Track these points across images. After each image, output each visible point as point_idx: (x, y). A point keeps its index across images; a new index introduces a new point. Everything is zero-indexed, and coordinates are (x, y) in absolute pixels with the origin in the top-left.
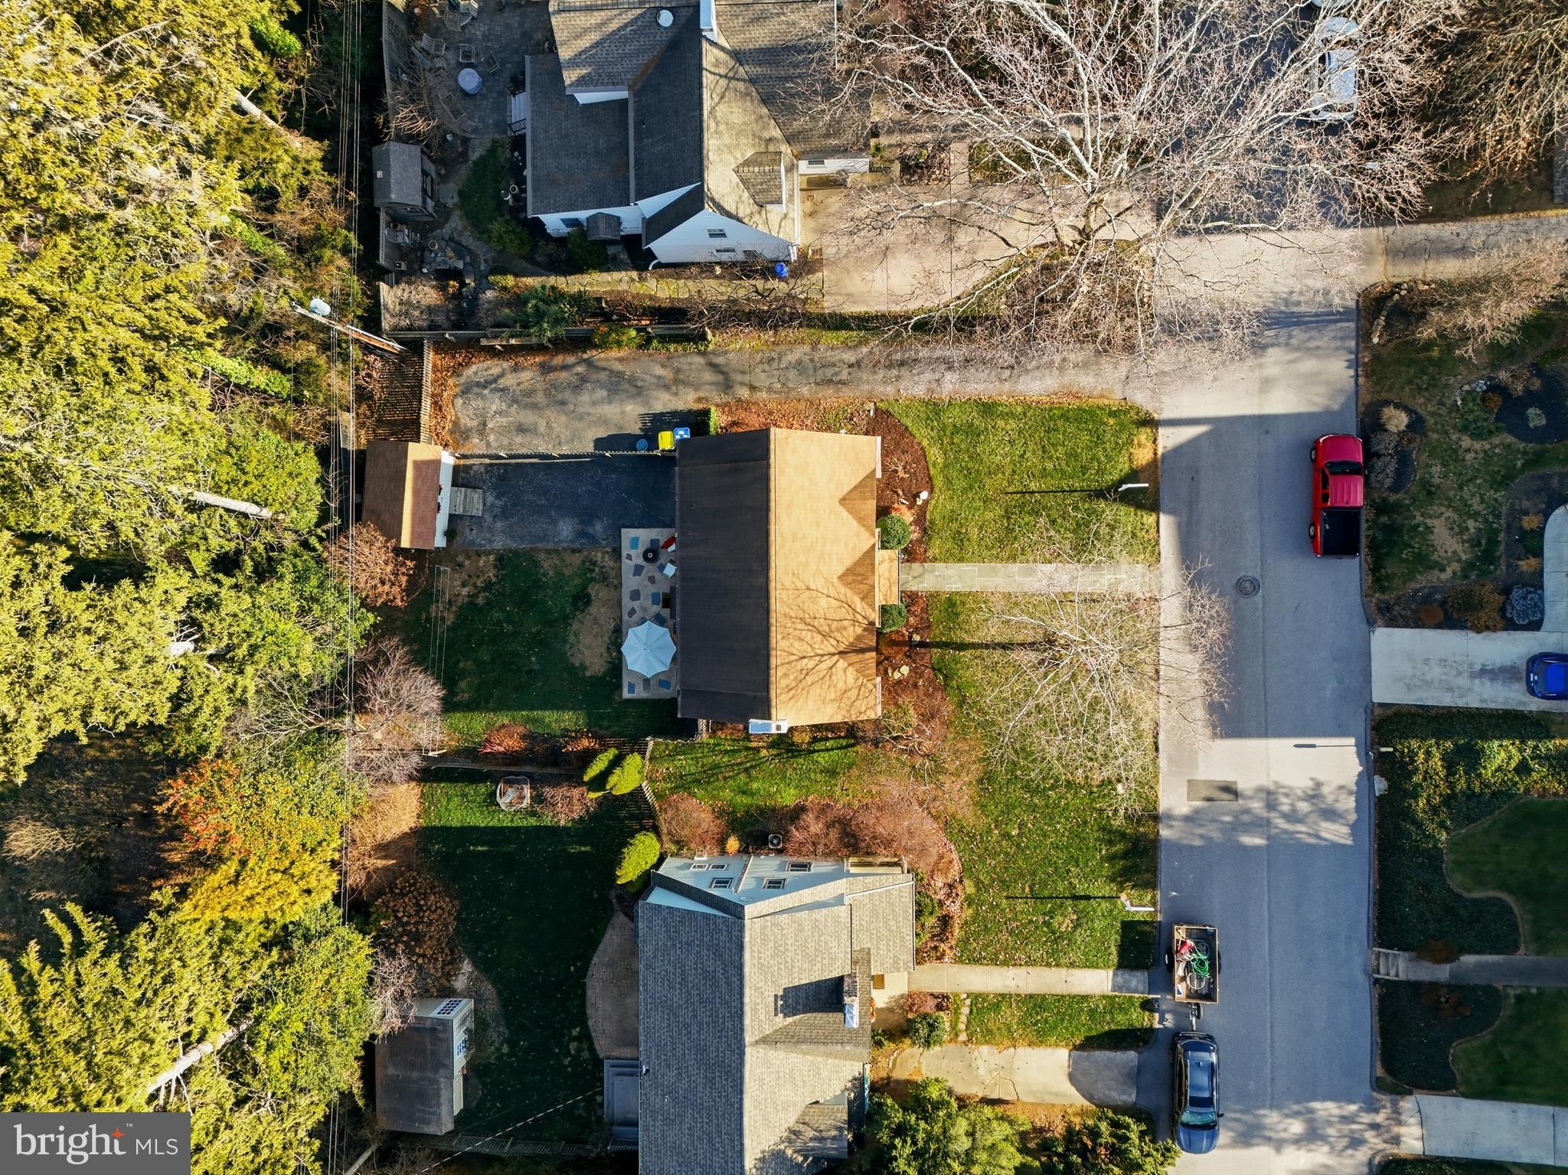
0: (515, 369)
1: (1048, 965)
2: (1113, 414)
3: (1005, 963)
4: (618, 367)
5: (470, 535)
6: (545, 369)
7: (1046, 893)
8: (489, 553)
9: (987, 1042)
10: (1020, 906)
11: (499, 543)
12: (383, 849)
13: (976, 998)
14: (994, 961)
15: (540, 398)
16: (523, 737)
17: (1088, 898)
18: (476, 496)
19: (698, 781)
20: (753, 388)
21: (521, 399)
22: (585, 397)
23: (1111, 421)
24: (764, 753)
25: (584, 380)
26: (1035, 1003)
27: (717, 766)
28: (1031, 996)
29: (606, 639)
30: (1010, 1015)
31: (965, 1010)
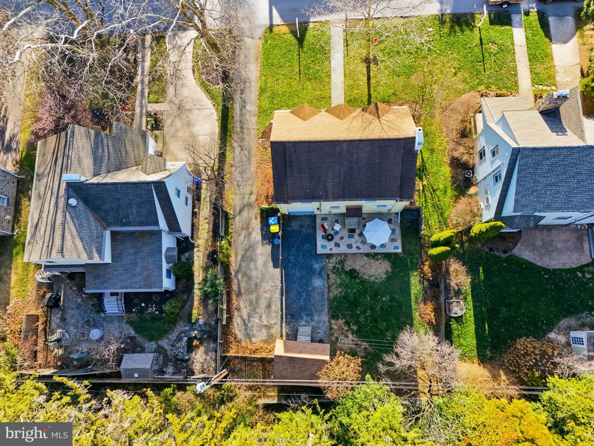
0: (238, 309)
1: (514, 53)
2: (266, 42)
3: (516, 71)
4: (239, 257)
5: (321, 334)
6: (239, 294)
7: (481, 56)
8: (330, 323)
9: (554, 77)
10: (487, 66)
11: (325, 317)
12: (495, 377)
13: (534, 82)
14: (516, 75)
15: (253, 297)
16: (425, 304)
17: (481, 39)
18: (301, 330)
19: (442, 214)
20: (251, 194)
21: (254, 306)
22: (254, 273)
23: (269, 42)
24: (425, 183)
25: (245, 275)
26: (532, 58)
27: (433, 206)
28: (530, 60)
29: (372, 261)
30: (539, 68)
31: (541, 87)
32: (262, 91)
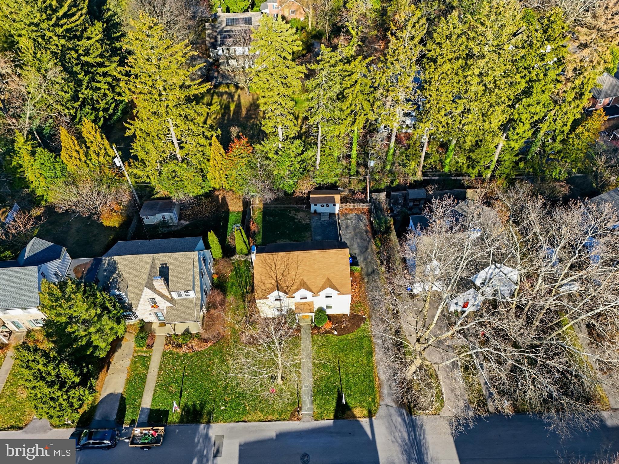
0: (365, 225)
1: (157, 383)
2: (373, 400)
3: (160, 367)
4: (370, 248)
5: (316, 218)
6: (367, 232)
7: (184, 381)
8: (310, 222)
9: (132, 363)
10: (181, 372)
11: (313, 224)
12: (224, 199)
13: (149, 358)
14: (162, 362)
15: (357, 231)
16: (254, 231)
17: (180, 397)
18: (327, 218)
19: (237, 273)
20: (367, 282)
21: (356, 227)
22: (359, 241)
23: (370, 399)
24: (245, 290)
25: (365, 240)
26: (143, 378)
27: (241, 277)
28: (146, 377)
30: (141, 371)
31: (145, 355)
32: (370, 353)
